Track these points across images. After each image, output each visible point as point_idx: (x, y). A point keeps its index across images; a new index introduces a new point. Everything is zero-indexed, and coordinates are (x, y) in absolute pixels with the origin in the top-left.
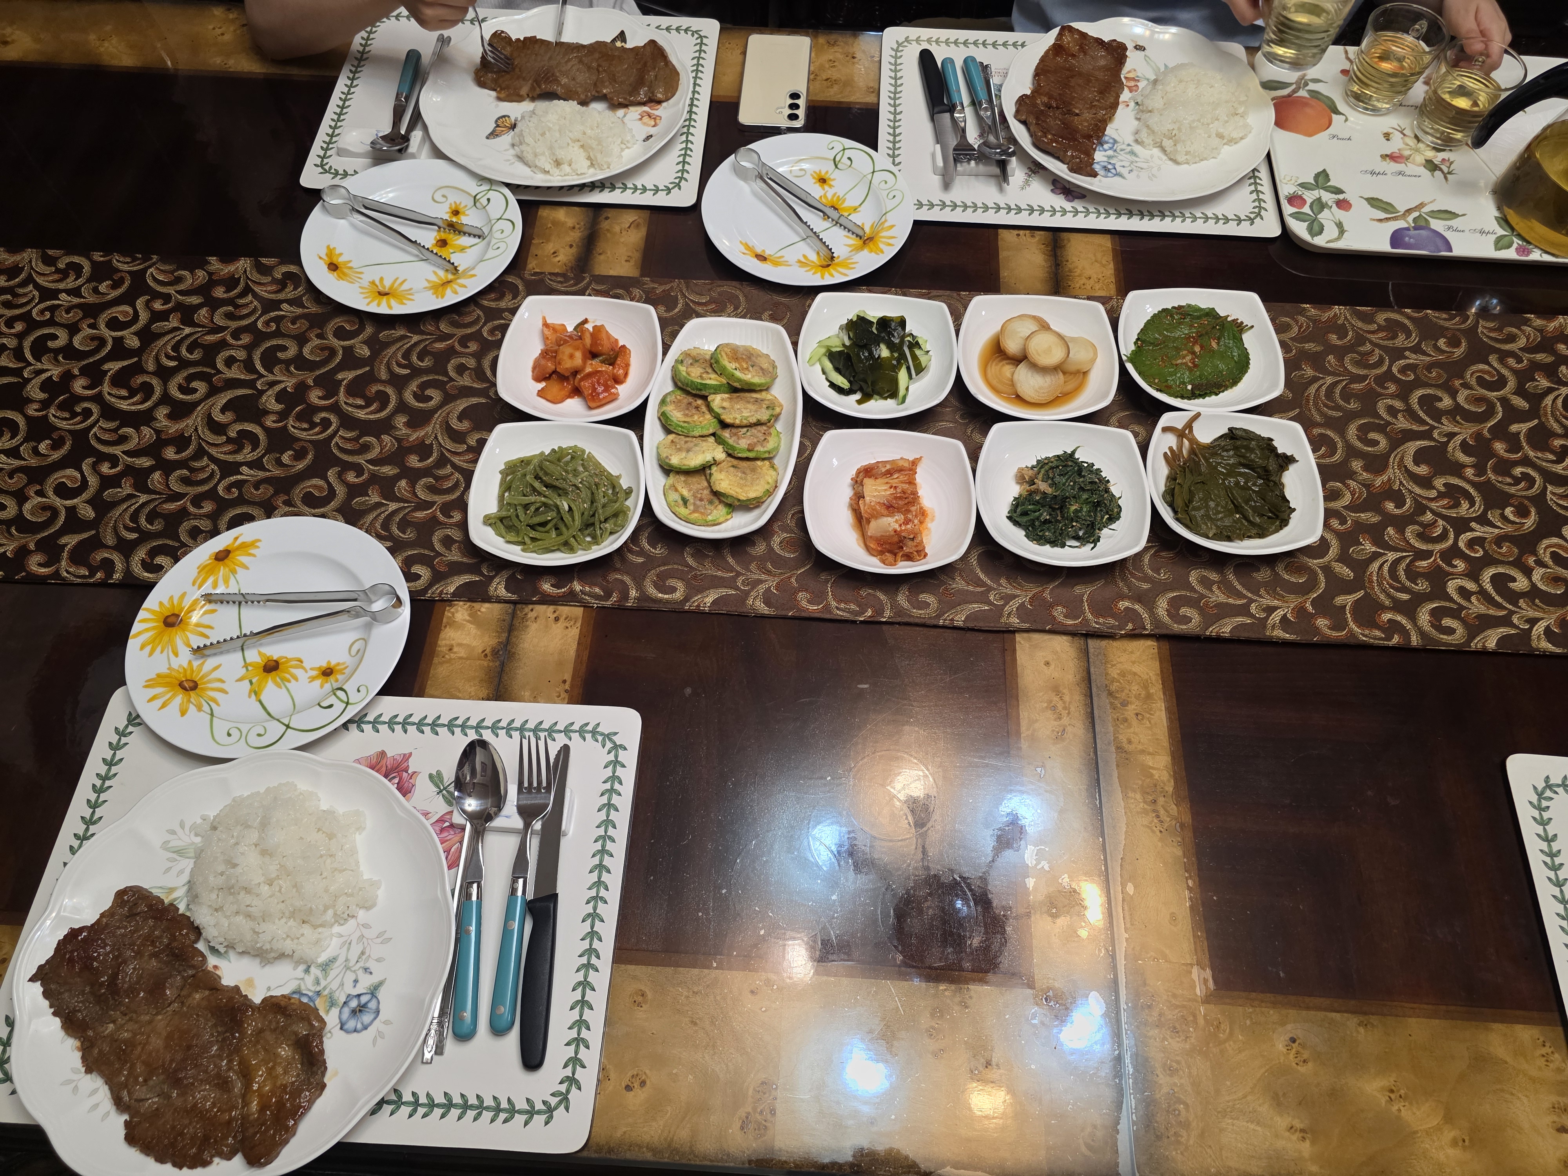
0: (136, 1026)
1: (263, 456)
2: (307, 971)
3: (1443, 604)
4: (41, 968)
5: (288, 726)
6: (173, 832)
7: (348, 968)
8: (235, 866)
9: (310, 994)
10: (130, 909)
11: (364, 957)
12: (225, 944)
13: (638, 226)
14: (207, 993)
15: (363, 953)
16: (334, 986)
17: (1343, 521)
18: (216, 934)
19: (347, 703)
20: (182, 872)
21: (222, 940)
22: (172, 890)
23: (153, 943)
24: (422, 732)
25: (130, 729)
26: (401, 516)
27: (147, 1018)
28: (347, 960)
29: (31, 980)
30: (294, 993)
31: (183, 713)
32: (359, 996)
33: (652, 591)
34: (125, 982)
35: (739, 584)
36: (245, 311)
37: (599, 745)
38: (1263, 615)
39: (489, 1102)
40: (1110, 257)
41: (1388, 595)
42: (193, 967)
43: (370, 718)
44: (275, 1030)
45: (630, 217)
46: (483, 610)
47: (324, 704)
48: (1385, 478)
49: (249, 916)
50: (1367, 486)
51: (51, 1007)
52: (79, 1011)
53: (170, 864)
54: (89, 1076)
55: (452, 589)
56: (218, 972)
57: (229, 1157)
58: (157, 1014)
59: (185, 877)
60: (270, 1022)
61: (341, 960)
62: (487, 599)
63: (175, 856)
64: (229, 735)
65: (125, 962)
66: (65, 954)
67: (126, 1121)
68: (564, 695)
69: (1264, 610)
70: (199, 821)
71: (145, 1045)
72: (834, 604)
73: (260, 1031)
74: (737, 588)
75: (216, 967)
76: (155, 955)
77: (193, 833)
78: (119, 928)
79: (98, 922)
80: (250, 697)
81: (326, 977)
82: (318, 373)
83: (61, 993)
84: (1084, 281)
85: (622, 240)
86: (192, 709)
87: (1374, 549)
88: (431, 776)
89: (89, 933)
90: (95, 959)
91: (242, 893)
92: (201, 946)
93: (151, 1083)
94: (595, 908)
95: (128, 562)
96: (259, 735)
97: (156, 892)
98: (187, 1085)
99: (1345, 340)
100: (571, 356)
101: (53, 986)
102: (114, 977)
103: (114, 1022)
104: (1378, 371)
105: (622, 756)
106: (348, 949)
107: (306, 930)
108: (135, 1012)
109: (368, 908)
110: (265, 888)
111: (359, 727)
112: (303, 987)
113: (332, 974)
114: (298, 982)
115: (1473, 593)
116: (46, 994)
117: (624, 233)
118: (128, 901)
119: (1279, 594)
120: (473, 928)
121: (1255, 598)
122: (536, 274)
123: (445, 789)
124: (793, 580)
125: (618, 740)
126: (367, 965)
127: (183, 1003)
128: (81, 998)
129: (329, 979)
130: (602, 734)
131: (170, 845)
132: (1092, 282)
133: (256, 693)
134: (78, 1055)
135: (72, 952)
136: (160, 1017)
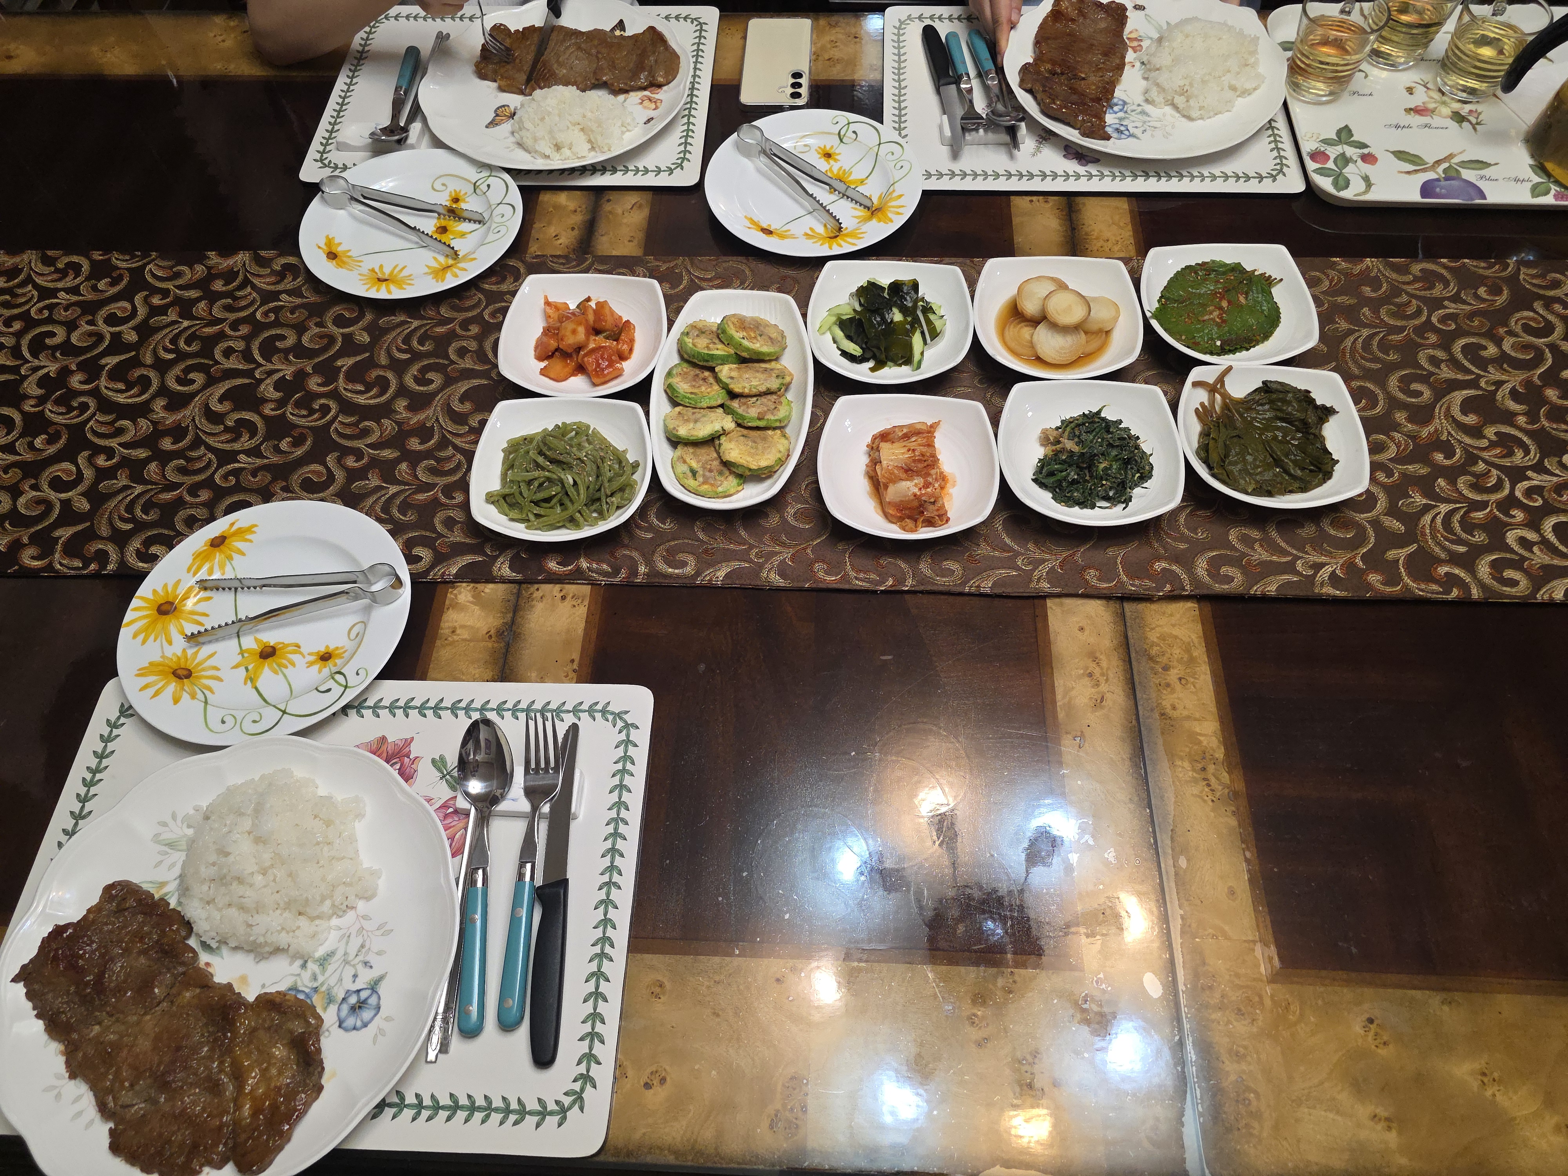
0: (123, 1028)
1: (261, 443)
2: (304, 966)
3: (1503, 555)
4: (24, 967)
5: (284, 712)
6: (165, 824)
7: (347, 962)
8: (227, 854)
9: (307, 990)
10: (118, 905)
11: (364, 950)
12: (217, 939)
13: (640, 207)
14: (198, 991)
15: (362, 946)
16: (332, 981)
17: (1390, 474)
18: (208, 928)
19: (346, 687)
20: (173, 865)
21: (213, 934)
22: (162, 884)
23: (142, 939)
24: (425, 716)
25: (122, 720)
26: (402, 498)
27: (135, 1018)
28: (346, 954)
29: (13, 980)
30: (290, 989)
31: (176, 701)
32: (358, 991)
33: (662, 567)
34: (111, 982)
35: (752, 557)
36: (243, 303)
37: (610, 724)
38: (1311, 572)
39: (497, 1103)
40: (1127, 219)
41: (1444, 548)
42: (183, 964)
43: (370, 703)
44: (269, 1028)
45: (633, 198)
46: (487, 590)
47: (322, 689)
48: (1431, 428)
49: (242, 908)
50: (1413, 437)
51: (34, 1009)
52: (63, 1012)
53: (160, 858)
54: (73, 1082)
55: (454, 570)
56: (210, 970)
57: (219, 1166)
58: (145, 1014)
59: (177, 871)
60: (264, 1020)
61: (339, 954)
62: (491, 580)
63: (166, 849)
64: (223, 722)
65: (112, 960)
66: (49, 952)
67: (110, 1129)
68: (572, 675)
69: (1311, 567)
70: (192, 812)
71: (132, 1046)
72: (853, 574)
73: (254, 1030)
74: (750, 561)
75: (208, 964)
76: (144, 952)
77: (185, 825)
78: (106, 924)
79: (85, 918)
80: (245, 684)
81: (324, 972)
82: (317, 360)
83: (43, 994)
84: (1101, 243)
85: (625, 221)
86: (186, 696)
87: (1424, 501)
88: (434, 761)
89: (75, 930)
90: (81, 957)
91: (235, 884)
92: (192, 942)
93: (137, 1088)
94: (608, 894)
95: (122, 553)
96: (254, 722)
97: (145, 887)
98: (175, 1089)
99: (1380, 292)
100: (574, 332)
101: (36, 987)
102: (100, 976)
103: (99, 1023)
104: (1417, 322)
105: (634, 735)
106: (347, 943)
107: (303, 922)
108: (123, 1012)
109: (368, 899)
110: (259, 879)
111: (358, 712)
112: (299, 984)
113: (330, 969)
114: (294, 978)
115: (1534, 544)
116: (29, 996)
117: (626, 214)
118: (117, 896)
119: (1326, 551)
120: (478, 917)
121: (1301, 554)
122: (537, 257)
123: (448, 773)
124: (809, 551)
125: (628, 718)
126: (367, 959)
127: (172, 1002)
128: (65, 999)
129: (327, 974)
130: (612, 713)
131: (161, 838)
132: (1109, 244)
133: (252, 680)
134: (63, 1059)
135: (57, 950)
136: (148, 1017)
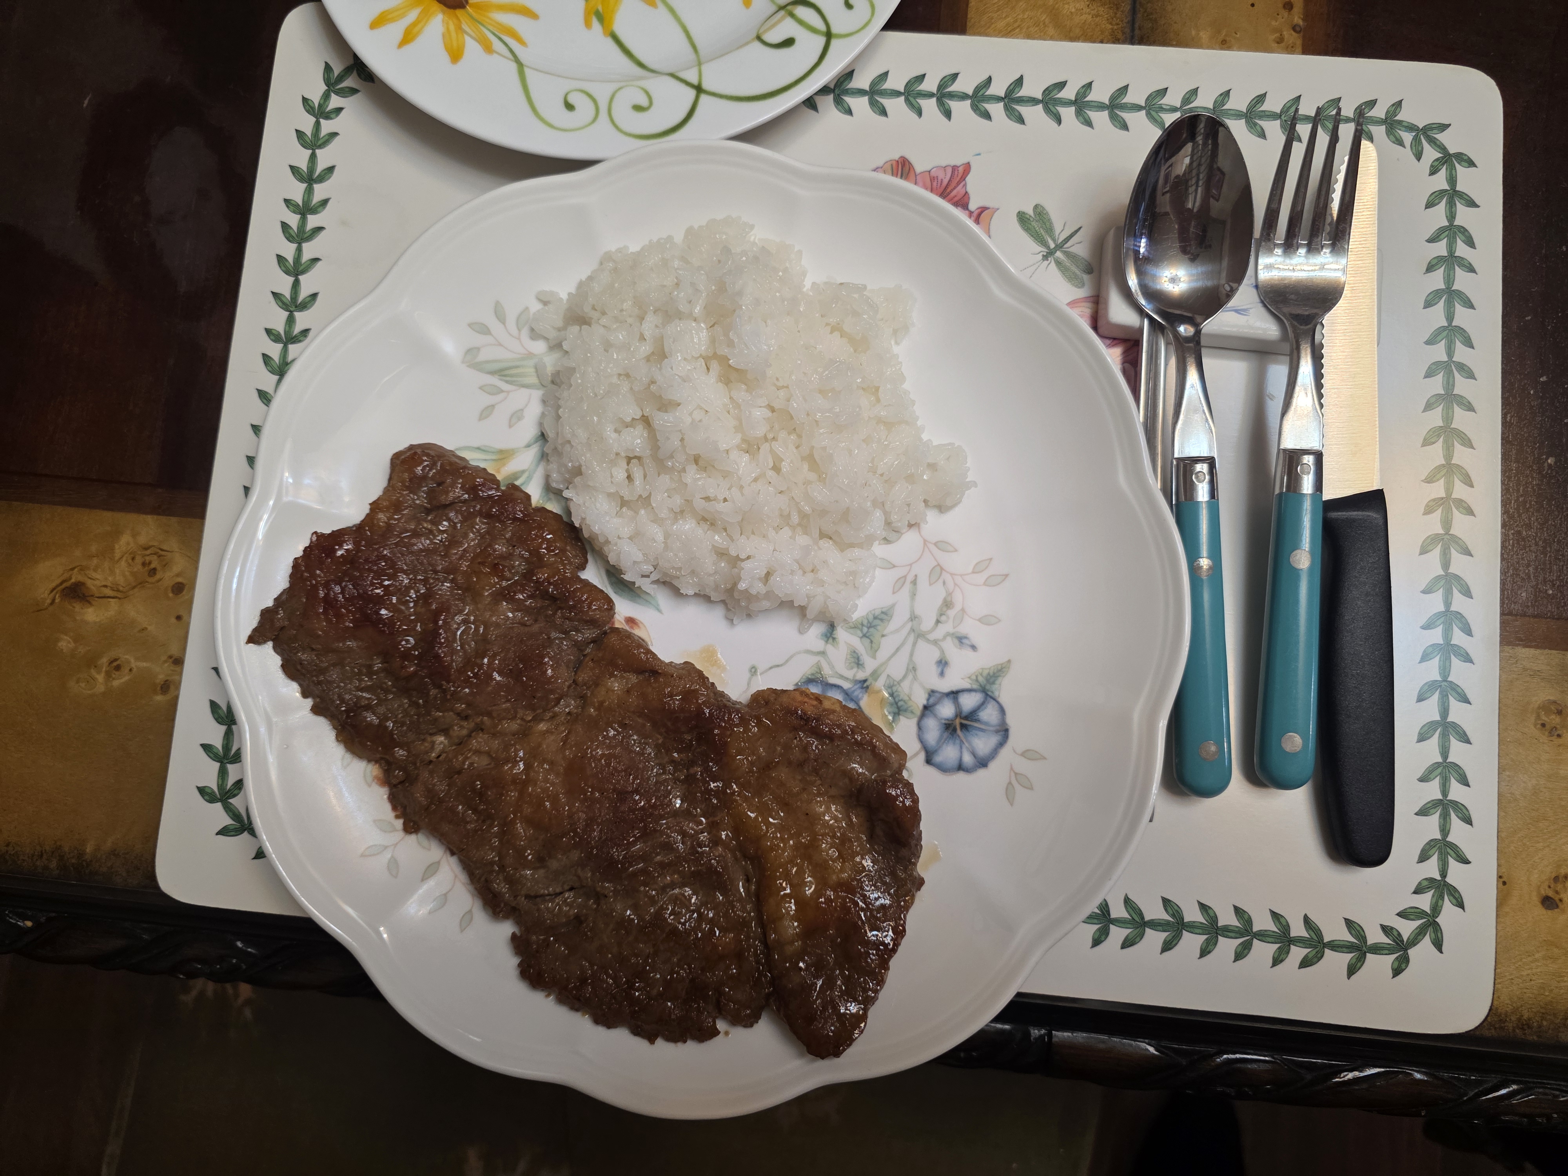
0: (496, 743)
2: (830, 635)
4: (266, 614)
5: (699, 89)
6: (483, 329)
7: (920, 635)
8: (666, 405)
9: (846, 685)
10: (431, 493)
11: (951, 613)
12: (654, 577)
14: (633, 679)
15: (947, 604)
16: (896, 669)
18: (639, 557)
19: (829, 35)
20: (517, 416)
21: (647, 568)
22: (504, 455)
23: (496, 569)
24: (987, 116)
25: (335, 101)
27: (514, 726)
28: (913, 617)
29: (251, 640)
30: (810, 681)
31: (455, 56)
32: (954, 695)
34: (453, 652)
37: (1407, 153)
39: (1262, 922)
42: (593, 623)
43: (862, 81)
44: (801, 765)
47: (774, 36)
51: (305, 694)
52: (368, 707)
53: (489, 400)
54: (413, 837)
56: (637, 632)
57: (749, 1021)
58: (537, 719)
59: (528, 430)
60: (787, 747)
61: (900, 618)
63: (495, 381)
64: (570, 107)
65: (444, 608)
66: (315, 588)
67: (514, 937)
68: (1291, 37)
70: (535, 307)
71: (524, 784)
73: (768, 767)
75: (631, 621)
76: (505, 595)
77: (525, 332)
78: (416, 534)
79: (369, 520)
80: (588, 25)
81: (874, 650)
83: (323, 671)
86: (471, 46)
88: (1022, 218)
89: (355, 544)
90: (380, 601)
92: (594, 575)
93: (554, 864)
96: (638, 108)
97: (475, 459)
98: (635, 874)
101: (304, 656)
102: (429, 640)
103: (445, 731)
105: (1466, 181)
106: (913, 595)
108: (489, 714)
109: (942, 508)
110: (742, 461)
112: (827, 671)
113: (887, 646)
114: (813, 660)
116: (291, 669)
118: (424, 477)
125: (1451, 141)
126: (963, 629)
127: (583, 697)
128: (366, 681)
129: (884, 653)
130: (1411, 128)
131: (482, 356)
133: (601, 18)
134: (382, 793)
135: (327, 586)
136: (542, 726)
